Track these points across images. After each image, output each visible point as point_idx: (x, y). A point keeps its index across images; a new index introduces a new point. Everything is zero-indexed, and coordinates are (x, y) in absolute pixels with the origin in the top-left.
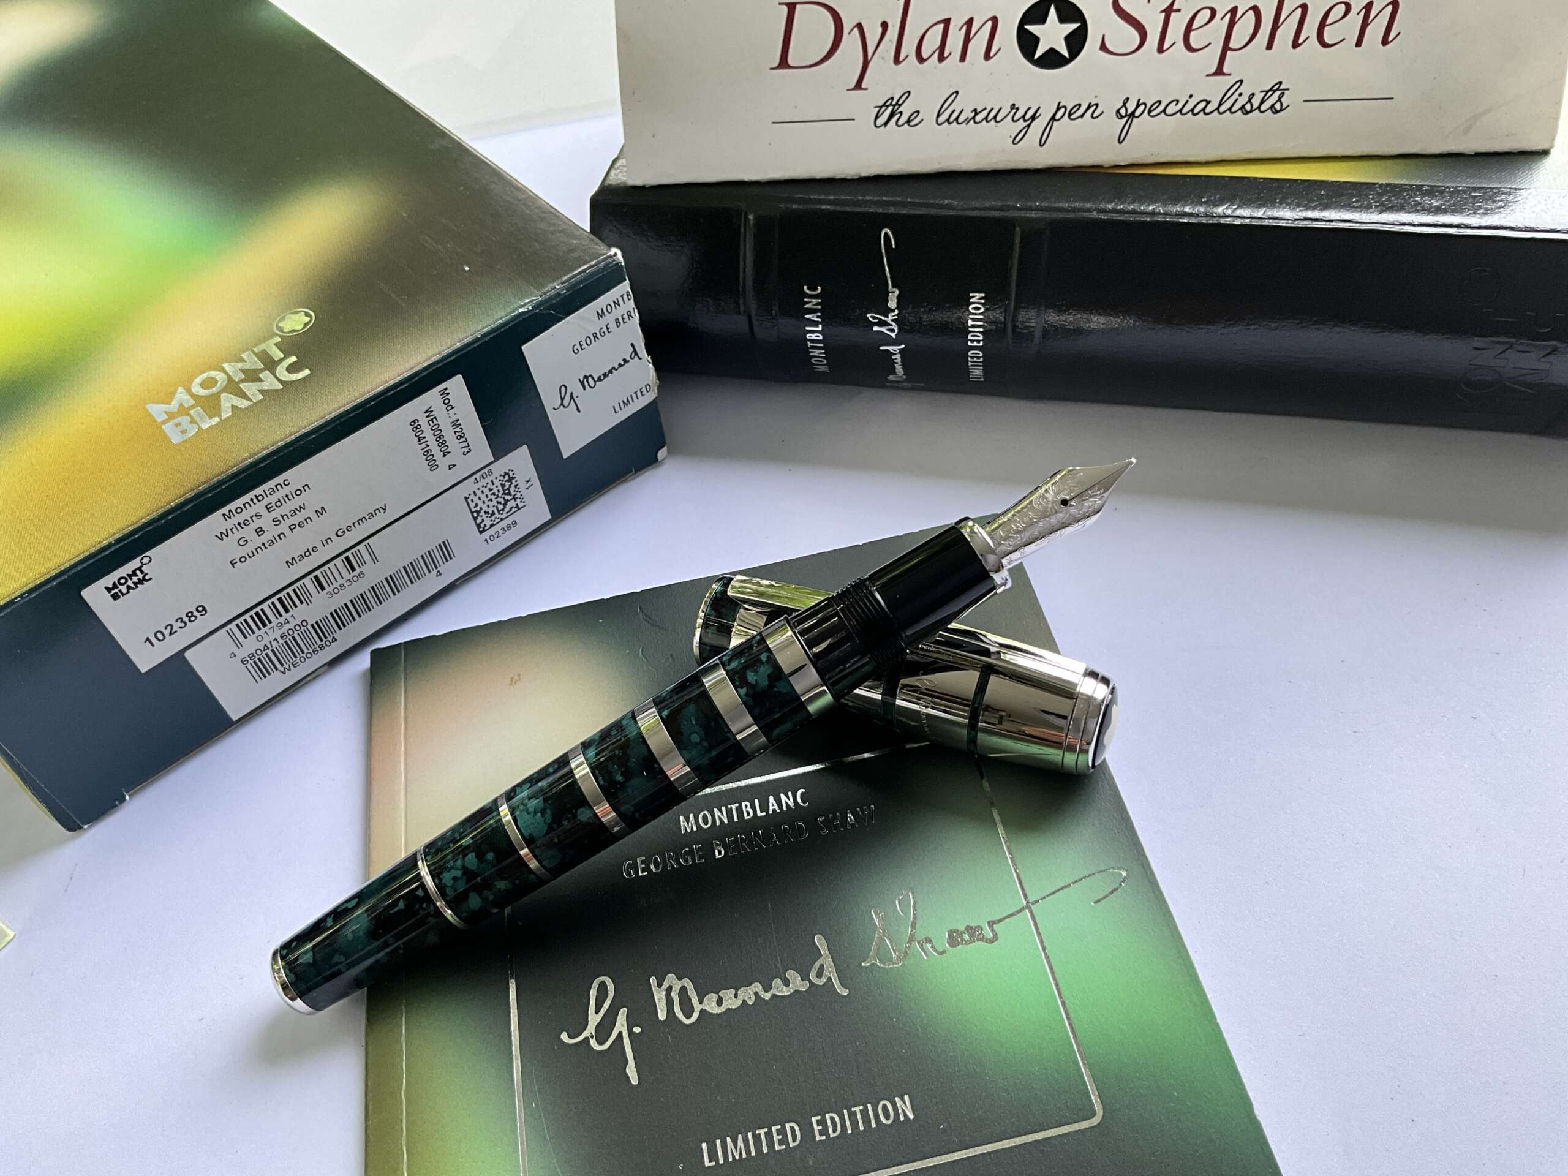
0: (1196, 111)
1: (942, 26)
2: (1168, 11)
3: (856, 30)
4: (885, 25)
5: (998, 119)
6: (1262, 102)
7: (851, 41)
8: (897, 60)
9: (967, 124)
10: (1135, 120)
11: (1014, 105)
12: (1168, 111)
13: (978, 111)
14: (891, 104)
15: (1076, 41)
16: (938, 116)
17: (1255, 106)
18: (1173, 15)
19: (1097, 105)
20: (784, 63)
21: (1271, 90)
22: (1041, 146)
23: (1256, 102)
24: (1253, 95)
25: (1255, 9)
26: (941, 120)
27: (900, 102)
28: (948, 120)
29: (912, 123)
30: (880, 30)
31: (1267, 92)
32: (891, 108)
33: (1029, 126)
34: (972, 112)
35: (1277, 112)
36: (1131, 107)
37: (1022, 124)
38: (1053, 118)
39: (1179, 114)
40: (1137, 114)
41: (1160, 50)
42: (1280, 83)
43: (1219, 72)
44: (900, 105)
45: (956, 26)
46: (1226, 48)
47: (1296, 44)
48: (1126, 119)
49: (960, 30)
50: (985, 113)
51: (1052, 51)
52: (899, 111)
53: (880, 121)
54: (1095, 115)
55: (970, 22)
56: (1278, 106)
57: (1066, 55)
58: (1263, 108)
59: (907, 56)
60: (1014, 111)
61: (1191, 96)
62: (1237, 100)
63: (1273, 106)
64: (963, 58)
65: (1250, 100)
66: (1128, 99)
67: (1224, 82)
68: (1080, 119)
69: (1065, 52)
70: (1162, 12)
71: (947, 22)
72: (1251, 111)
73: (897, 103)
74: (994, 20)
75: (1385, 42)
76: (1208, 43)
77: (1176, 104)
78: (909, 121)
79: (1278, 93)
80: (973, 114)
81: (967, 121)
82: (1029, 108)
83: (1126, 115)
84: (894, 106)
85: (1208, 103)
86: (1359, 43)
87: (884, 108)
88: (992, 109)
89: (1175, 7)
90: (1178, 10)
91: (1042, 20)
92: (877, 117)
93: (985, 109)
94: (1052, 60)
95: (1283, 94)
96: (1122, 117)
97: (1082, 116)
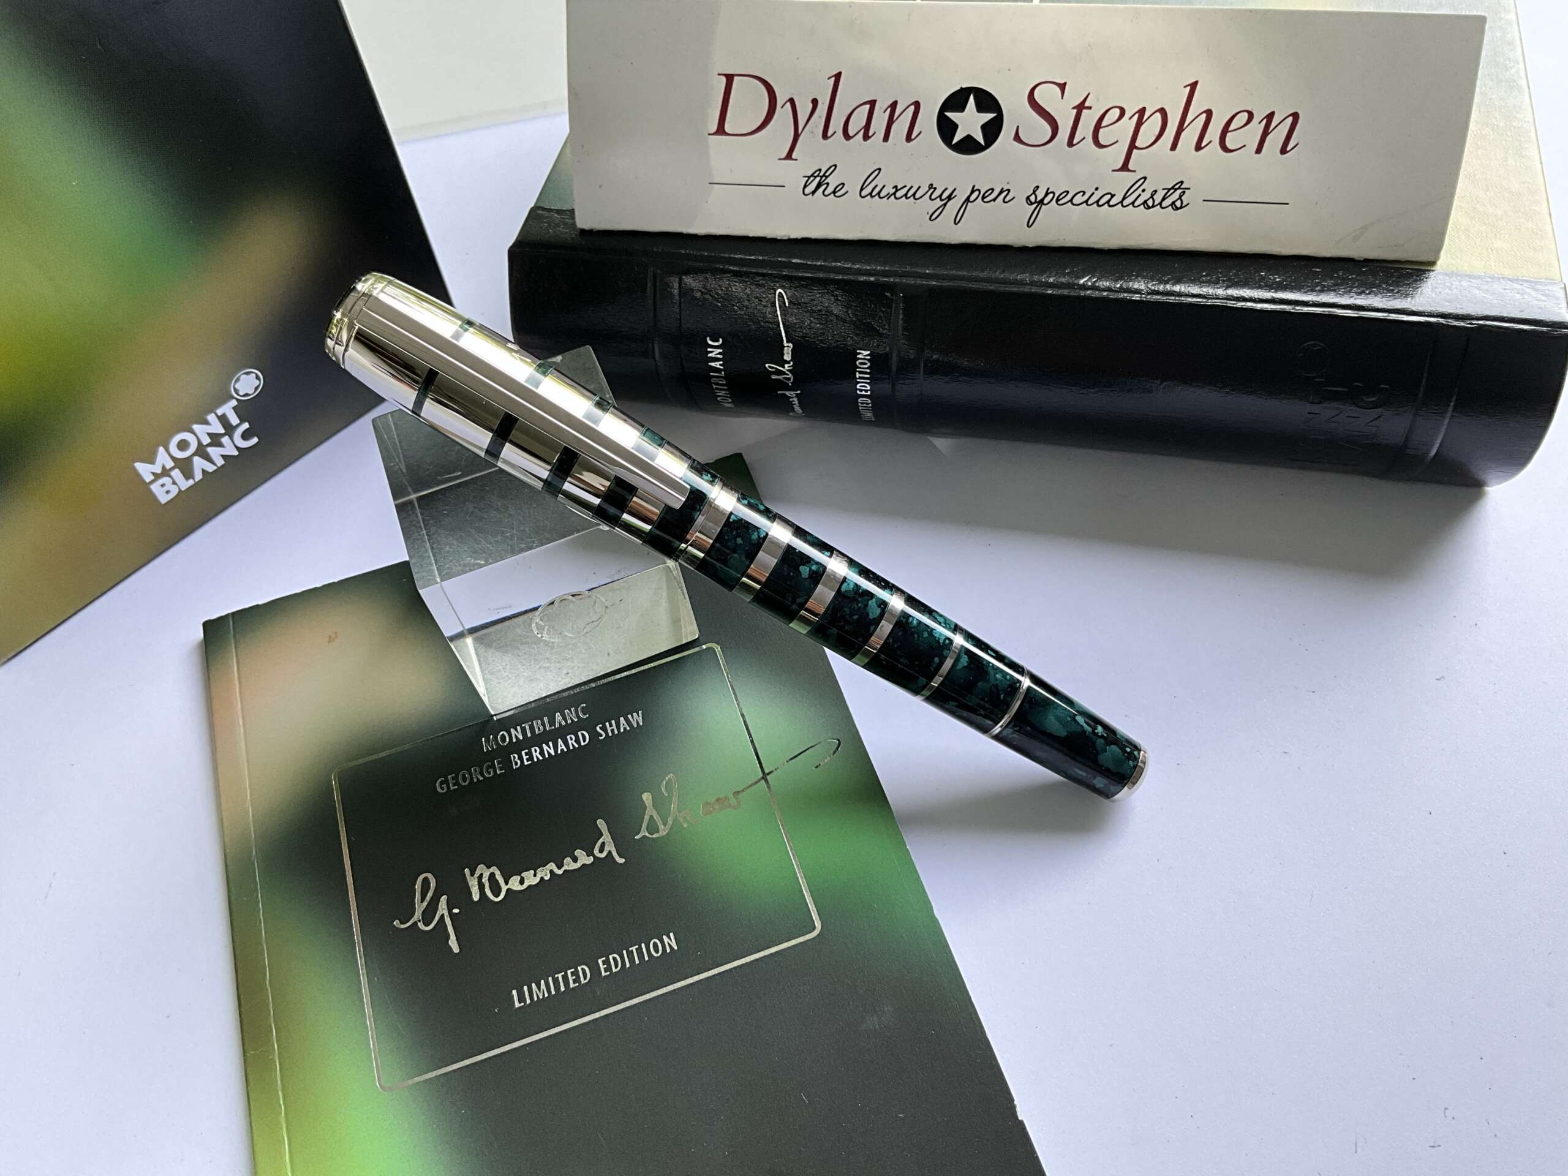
0: (1101, 203)
1: (868, 106)
2: (1081, 107)
3: (788, 104)
4: (815, 102)
5: (917, 196)
6: (1164, 199)
7: (783, 113)
8: (825, 136)
9: (888, 199)
10: (1043, 207)
11: (932, 185)
12: (1075, 201)
13: (899, 187)
14: (818, 176)
15: (992, 131)
16: (862, 189)
17: (1156, 203)
18: (1085, 111)
19: (1009, 190)
20: (721, 130)
21: (1172, 188)
22: (955, 223)
23: (1158, 198)
24: (1156, 191)
25: (1163, 111)
26: (863, 193)
27: (827, 174)
28: (871, 194)
29: (838, 194)
30: (811, 105)
31: (1169, 190)
32: (816, 180)
33: (945, 205)
34: (893, 188)
35: (1177, 209)
36: (1040, 194)
37: (938, 203)
38: (968, 200)
39: (1085, 204)
40: (1046, 201)
41: (1070, 143)
42: (1182, 182)
43: (1125, 167)
44: (827, 177)
45: (881, 108)
46: (1132, 146)
47: (1199, 147)
48: (1035, 205)
49: (885, 112)
50: (905, 190)
51: (969, 138)
52: (825, 182)
53: (808, 190)
54: (1007, 200)
55: (894, 105)
56: (1178, 204)
57: (982, 142)
58: (1164, 204)
59: (835, 132)
60: (932, 190)
61: (1097, 189)
62: (1140, 195)
63: (1174, 203)
64: (886, 138)
65: (1152, 197)
66: (1037, 187)
67: (1128, 178)
68: (992, 202)
69: (980, 139)
70: (1074, 108)
71: (872, 103)
72: (1153, 206)
73: (824, 175)
74: (917, 105)
75: (1283, 151)
76: (1115, 140)
77: (1083, 196)
78: (834, 192)
79: (1179, 191)
80: (894, 190)
81: (888, 196)
82: (946, 189)
83: (1035, 202)
84: (822, 177)
85: (1113, 196)
86: (1258, 151)
87: (812, 178)
88: (912, 187)
89: (1087, 104)
90: (1090, 108)
91: (961, 108)
92: (805, 187)
93: (905, 186)
94: (968, 146)
95: (1184, 192)
96: (1032, 204)
97: (994, 200)
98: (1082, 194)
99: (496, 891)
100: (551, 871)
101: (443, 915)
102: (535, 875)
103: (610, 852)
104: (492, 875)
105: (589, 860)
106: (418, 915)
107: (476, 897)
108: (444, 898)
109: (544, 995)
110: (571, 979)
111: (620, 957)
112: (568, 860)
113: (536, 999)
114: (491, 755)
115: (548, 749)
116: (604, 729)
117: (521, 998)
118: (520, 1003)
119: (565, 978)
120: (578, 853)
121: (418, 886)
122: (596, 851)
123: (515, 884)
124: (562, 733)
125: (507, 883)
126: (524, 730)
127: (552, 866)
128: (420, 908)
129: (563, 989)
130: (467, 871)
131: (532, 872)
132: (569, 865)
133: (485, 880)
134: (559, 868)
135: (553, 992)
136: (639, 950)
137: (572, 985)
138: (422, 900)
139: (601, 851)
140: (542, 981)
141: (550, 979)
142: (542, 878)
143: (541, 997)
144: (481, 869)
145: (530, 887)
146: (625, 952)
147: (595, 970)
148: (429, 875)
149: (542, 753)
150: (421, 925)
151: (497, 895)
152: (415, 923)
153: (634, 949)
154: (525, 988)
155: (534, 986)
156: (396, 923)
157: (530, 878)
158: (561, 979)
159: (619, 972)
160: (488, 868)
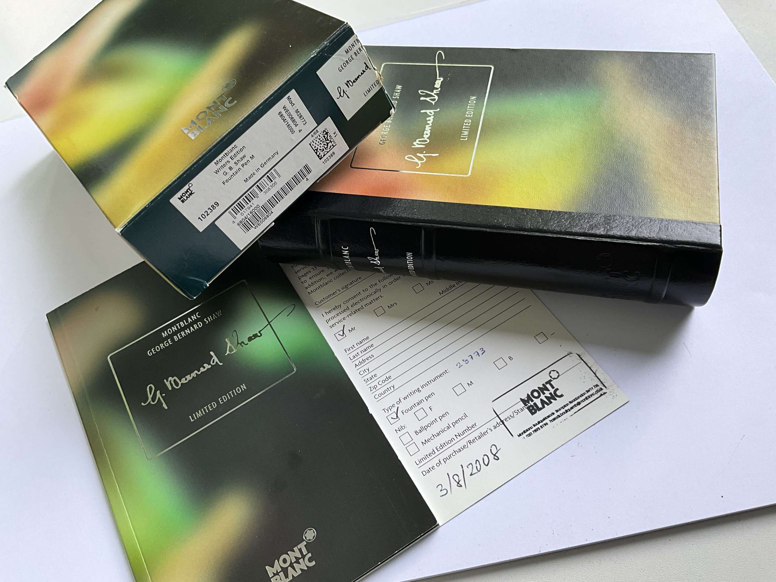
99: (177, 385)
100: (196, 374)
101: (159, 398)
102: (190, 376)
103: (217, 362)
104: (175, 380)
105: (210, 366)
106: (150, 399)
107: (170, 388)
109: (201, 415)
110: (210, 408)
111: (227, 397)
112: (202, 368)
113: (198, 417)
114: (166, 338)
115: (188, 331)
116: (207, 320)
117: (193, 418)
118: (193, 420)
119: (208, 408)
120: (205, 365)
121: (148, 390)
122: (211, 362)
123: (184, 381)
124: (192, 324)
125: (180, 381)
126: (177, 327)
128: (150, 397)
129: (207, 412)
130: (165, 380)
131: (189, 375)
132: (202, 370)
133: (172, 382)
134: (199, 371)
135: (204, 414)
136: (233, 393)
137: (211, 410)
138: (150, 394)
139: (213, 362)
140: (200, 411)
141: (202, 409)
142: (193, 377)
143: (200, 416)
144: (170, 378)
145: (189, 381)
146: (228, 394)
147: (218, 403)
148: (152, 385)
149: (185, 333)
150: (152, 403)
152: (149, 403)
153: (231, 392)
154: (194, 414)
155: (197, 413)
156: (143, 404)
157: (189, 378)
158: (206, 409)
159: (226, 401)
160: (173, 377)
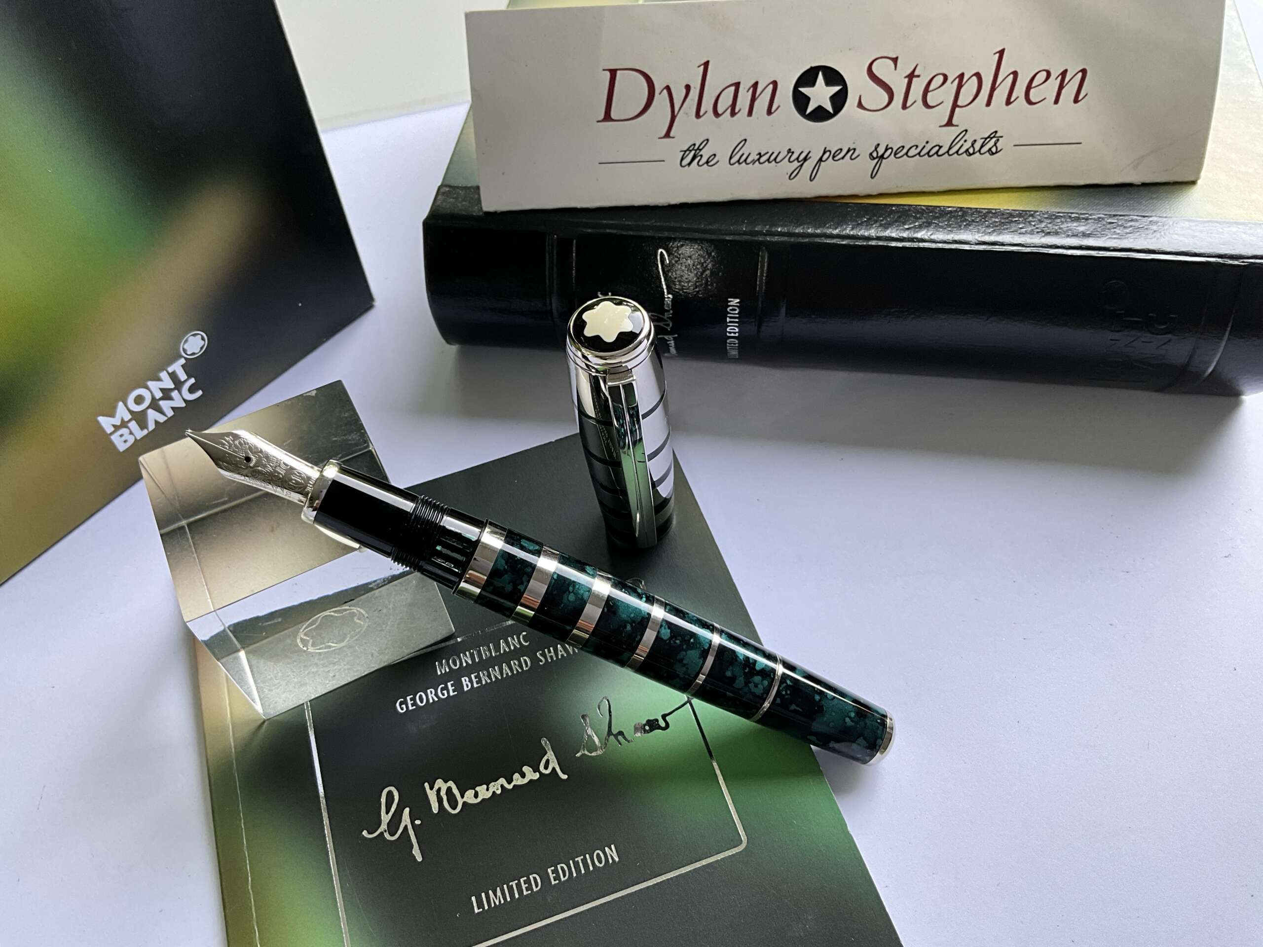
0: (931, 154)
1: (733, 88)
2: (911, 76)
3: (665, 91)
4: (688, 88)
5: (778, 160)
6: (982, 146)
7: (661, 99)
8: (698, 115)
9: (753, 164)
10: (884, 160)
11: (790, 150)
12: (910, 154)
13: (762, 154)
14: (693, 149)
15: (839, 100)
16: (731, 158)
17: (977, 150)
18: (915, 79)
19: (855, 149)
20: (608, 117)
21: (989, 137)
22: (811, 180)
23: (977, 146)
24: (975, 141)
25: (978, 75)
26: (733, 161)
27: (701, 148)
28: (738, 161)
29: (710, 164)
30: (684, 91)
31: (986, 139)
32: (693, 152)
33: (801, 166)
34: (757, 155)
35: (993, 154)
36: (881, 150)
37: (796, 164)
38: (821, 160)
39: (918, 156)
40: (885, 156)
41: (904, 107)
42: (996, 132)
43: (949, 123)
44: (701, 150)
45: (744, 88)
46: (955, 105)
47: (1008, 102)
48: (876, 160)
49: (748, 91)
50: (767, 157)
51: (820, 108)
52: (700, 154)
53: (685, 162)
54: (853, 157)
55: (756, 85)
56: (994, 150)
57: (831, 111)
58: (983, 151)
59: (706, 112)
60: (790, 154)
61: (927, 142)
62: (962, 145)
63: (990, 149)
64: (750, 113)
65: (972, 145)
66: (878, 145)
67: (952, 132)
68: (841, 160)
69: (830, 109)
70: (906, 77)
71: (737, 85)
72: (974, 153)
73: (698, 149)
74: (775, 83)
75: (1076, 101)
76: (941, 101)
77: (916, 149)
78: (707, 162)
79: (994, 140)
80: (758, 157)
81: (754, 162)
82: (802, 152)
83: (877, 157)
84: (696, 150)
85: (940, 147)
86: (1056, 102)
87: (688, 152)
88: (773, 153)
89: (916, 73)
90: (918, 76)
91: (812, 84)
92: (682, 159)
93: (768, 153)
94: (820, 115)
95: (998, 140)
96: (874, 159)
97: (843, 158)
98: (915, 147)
99: (454, 805)
100: (502, 786)
101: (406, 827)
102: (488, 790)
103: (554, 769)
104: (449, 790)
105: (537, 776)
106: (384, 826)
107: (435, 810)
108: (407, 810)
109: (500, 901)
110: (524, 886)
111: (568, 867)
112: (516, 776)
113: (493, 905)
114: (445, 678)
115: (495, 673)
116: (544, 655)
117: (480, 905)
118: (479, 909)
119: (519, 885)
120: (526, 769)
121: (383, 800)
122: (542, 768)
123: (470, 797)
124: (506, 658)
125: (462, 797)
126: (472, 656)
127: (502, 781)
128: (385, 818)
129: (517, 896)
130: (426, 785)
131: (485, 786)
132: (518, 780)
133: (443, 793)
134: (509, 783)
135: (509, 899)
136: (585, 861)
137: (525, 893)
138: (387, 813)
139: (546, 768)
140: (498, 888)
141: (505, 886)
142: (494, 792)
143: (498, 904)
144: (439, 783)
145: (483, 800)
146: (571, 862)
147: (545, 878)
148: (392, 789)
149: (489, 676)
150: (387, 836)
151: (454, 808)
152: (382, 834)
153: (580, 859)
154: (483, 895)
155: (490, 892)
156: (365, 833)
157: (484, 792)
158: (514, 887)
159: (567, 880)
160: (446, 782)
